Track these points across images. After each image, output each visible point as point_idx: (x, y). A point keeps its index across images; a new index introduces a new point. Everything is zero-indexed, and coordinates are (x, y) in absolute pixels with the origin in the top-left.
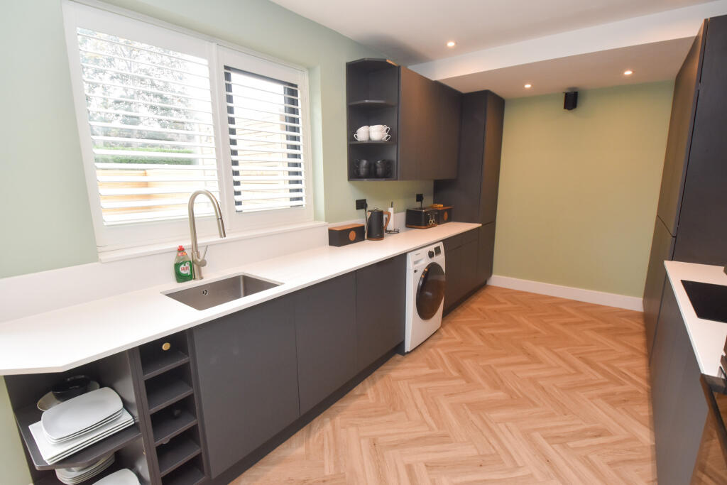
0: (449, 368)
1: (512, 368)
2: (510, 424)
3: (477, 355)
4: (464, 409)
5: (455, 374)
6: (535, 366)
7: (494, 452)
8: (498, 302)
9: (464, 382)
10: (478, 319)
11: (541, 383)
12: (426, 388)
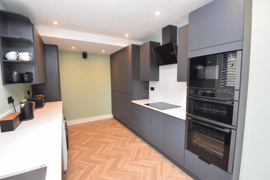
0: (88, 164)
1: (105, 150)
2: (125, 165)
3: (91, 153)
4: (110, 172)
5: (93, 164)
6: (109, 145)
7: (132, 176)
8: (74, 132)
9: (99, 164)
10: (75, 141)
11: (116, 148)
12: (91, 177)
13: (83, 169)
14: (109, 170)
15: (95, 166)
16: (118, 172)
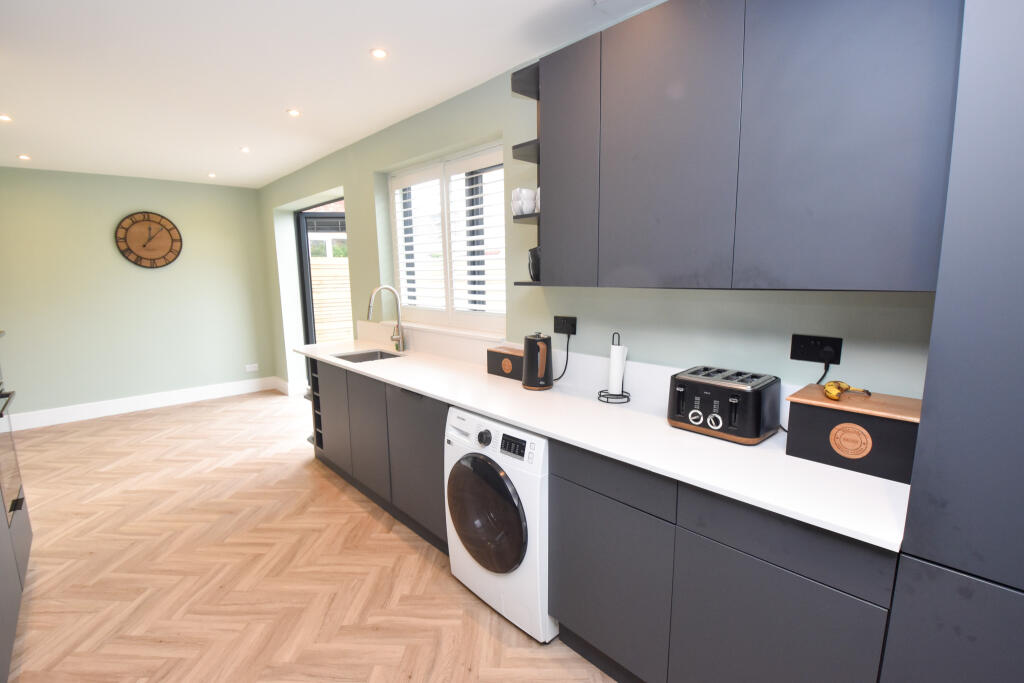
13: (403, 599)
14: (302, 610)
15: (363, 614)
16: (269, 607)
